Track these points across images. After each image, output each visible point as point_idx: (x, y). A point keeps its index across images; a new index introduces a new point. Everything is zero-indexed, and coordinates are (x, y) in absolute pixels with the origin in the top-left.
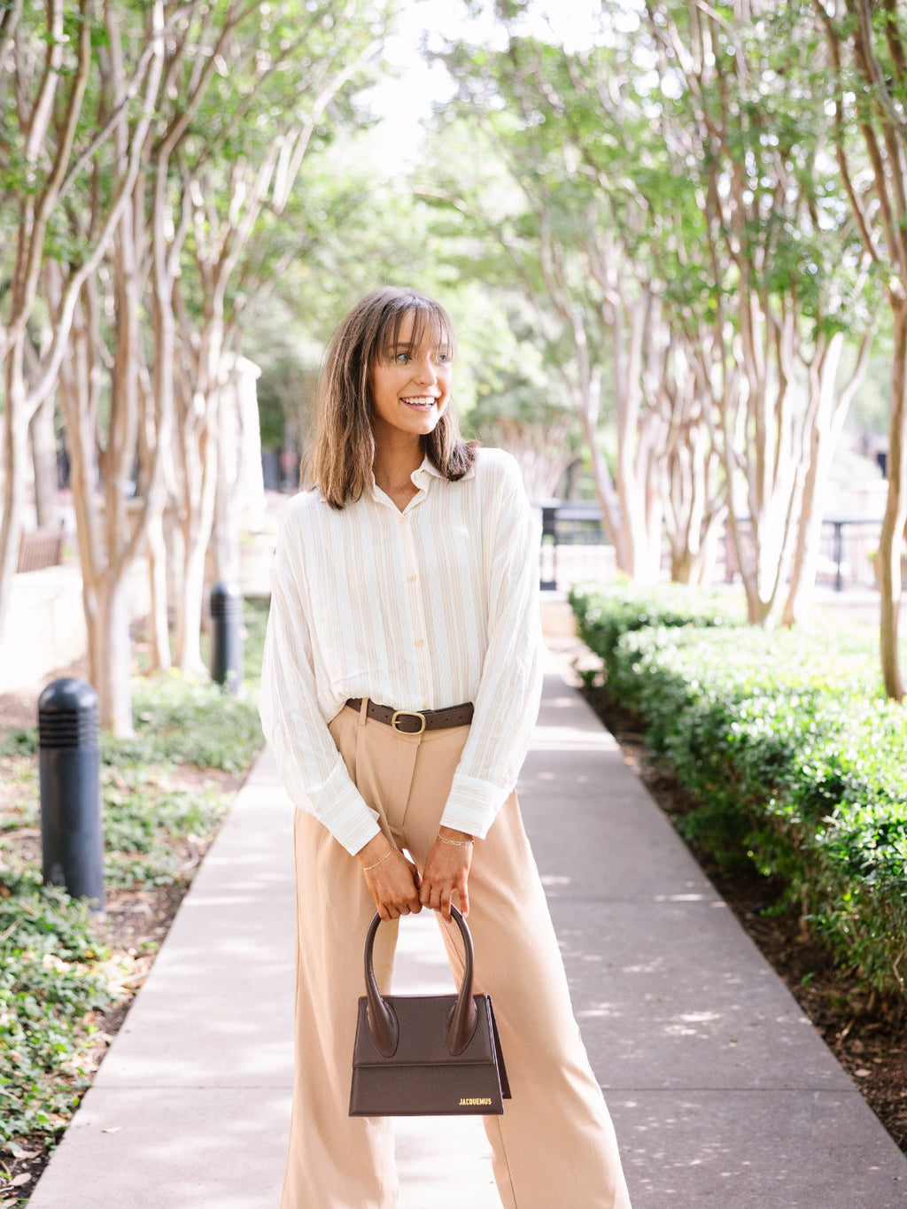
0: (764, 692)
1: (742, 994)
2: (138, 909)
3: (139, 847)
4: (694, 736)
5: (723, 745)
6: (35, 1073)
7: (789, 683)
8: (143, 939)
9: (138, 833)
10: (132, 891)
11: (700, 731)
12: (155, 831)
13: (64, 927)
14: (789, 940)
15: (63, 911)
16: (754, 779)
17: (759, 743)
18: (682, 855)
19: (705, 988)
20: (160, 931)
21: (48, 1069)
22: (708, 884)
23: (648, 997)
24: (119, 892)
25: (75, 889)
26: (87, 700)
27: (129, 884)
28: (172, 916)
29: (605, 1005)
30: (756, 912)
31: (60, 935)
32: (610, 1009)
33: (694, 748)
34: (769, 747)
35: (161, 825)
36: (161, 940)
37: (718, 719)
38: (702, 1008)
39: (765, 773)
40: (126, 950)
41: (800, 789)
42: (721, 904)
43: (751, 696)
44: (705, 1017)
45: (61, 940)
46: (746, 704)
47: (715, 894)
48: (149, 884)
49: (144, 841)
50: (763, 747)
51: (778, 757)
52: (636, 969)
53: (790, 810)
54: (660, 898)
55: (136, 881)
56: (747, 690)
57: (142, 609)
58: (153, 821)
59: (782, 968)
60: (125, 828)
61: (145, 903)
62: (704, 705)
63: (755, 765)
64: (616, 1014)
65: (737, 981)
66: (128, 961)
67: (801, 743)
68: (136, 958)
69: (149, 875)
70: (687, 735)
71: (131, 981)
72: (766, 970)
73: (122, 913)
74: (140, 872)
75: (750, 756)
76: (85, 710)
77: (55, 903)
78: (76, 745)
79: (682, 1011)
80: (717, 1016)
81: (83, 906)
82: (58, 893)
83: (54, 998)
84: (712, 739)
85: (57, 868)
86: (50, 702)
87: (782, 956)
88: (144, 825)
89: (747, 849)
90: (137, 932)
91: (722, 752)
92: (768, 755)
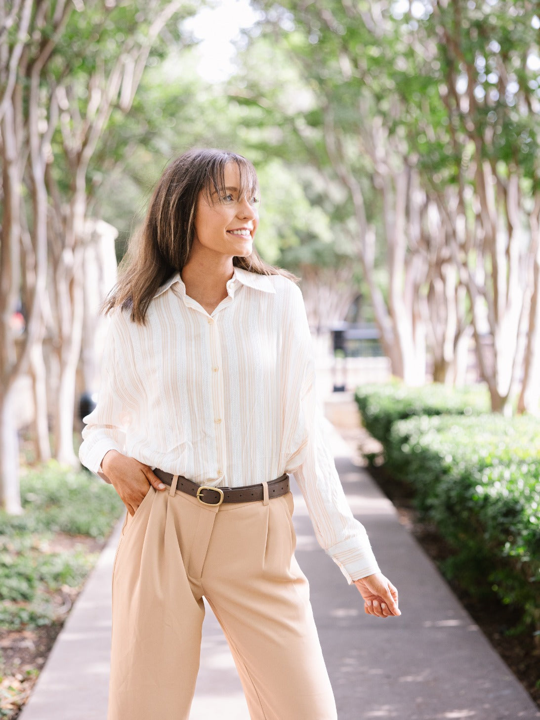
0: (501, 462)
1: (491, 696)
2: (24, 644)
3: (24, 596)
4: (449, 498)
5: (470, 504)
7: (521, 455)
8: (28, 668)
9: (24, 586)
10: (19, 631)
11: (453, 494)
14: (527, 654)
16: (494, 528)
17: (498, 500)
18: (443, 591)
19: (463, 692)
20: (40, 661)
22: (464, 613)
23: (419, 700)
24: (10, 632)
27: (17, 625)
28: (49, 649)
29: (386, 707)
30: (501, 633)
32: (389, 711)
33: (449, 507)
34: (506, 503)
35: (42, 579)
36: (41, 668)
37: (467, 483)
38: (460, 708)
39: (502, 524)
40: (13, 675)
41: (529, 534)
42: (474, 628)
43: (491, 465)
46: (487, 472)
47: (468, 620)
48: (32, 625)
49: (29, 592)
50: (500, 504)
51: (512, 511)
52: (409, 679)
53: (521, 551)
54: (428, 624)
55: (23, 624)
56: (488, 461)
57: (28, 414)
58: (35, 576)
59: (522, 676)
60: (14, 582)
61: (29, 641)
62: (456, 473)
63: (494, 518)
64: (394, 714)
65: (487, 685)
66: (16, 685)
67: (529, 499)
68: (22, 682)
69: (33, 618)
70: (443, 498)
71: (17, 699)
72: (508, 677)
73: (12, 648)
74: (25, 616)
75: (491, 511)
79: (445, 710)
80: (472, 713)
84: (463, 499)
87: (522, 666)
88: (29, 580)
89: (492, 584)
90: (23, 662)
91: (470, 510)
92: (504, 510)
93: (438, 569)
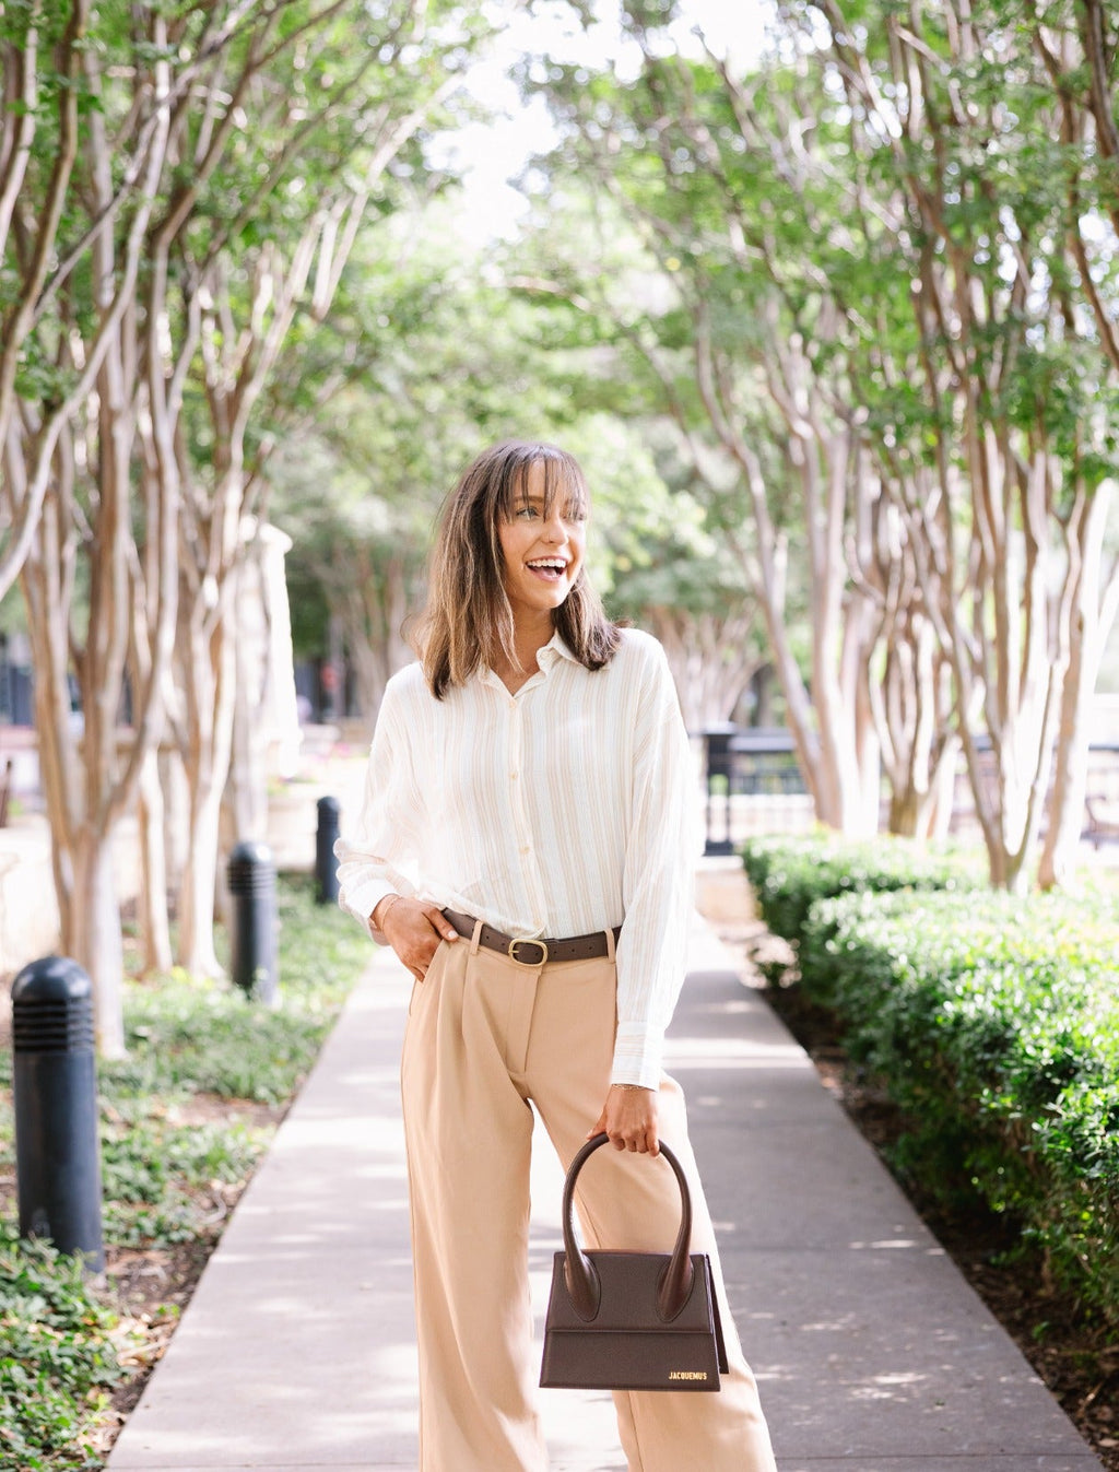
0: (991, 962)
1: (957, 1353)
2: (148, 1271)
3: (145, 1195)
4: (899, 1024)
5: (935, 1033)
6: (30, 1452)
7: (1028, 954)
8: (156, 1306)
9: (143, 1177)
10: (138, 1250)
11: (905, 1017)
12: (164, 1175)
13: (53, 1286)
14: (1028, 1295)
15: (50, 1268)
16: (970, 1071)
17: (978, 1023)
18: (891, 1193)
19: (908, 1347)
20: (179, 1296)
21: (47, 1449)
22: (924, 1229)
23: (833, 1358)
24: (121, 1250)
25: (66, 1239)
26: (77, 987)
27: (133, 1242)
28: (196, 1280)
29: (776, 1368)
30: (986, 1262)
31: (48, 1297)
32: (782, 1373)
33: (899, 1043)
34: (989, 1029)
35: (174, 1167)
36: (183, 1306)
37: (929, 998)
38: (902, 1369)
39: (983, 1062)
40: (136, 1317)
41: (1022, 1075)
42: (940, 1251)
43: (973, 969)
44: (906, 1378)
45: (50, 1303)
46: (965, 978)
47: (930, 1239)
48: (161, 1240)
49: (153, 1187)
50: (980, 1029)
51: (998, 1040)
52: (819, 1327)
53: (1008, 1102)
54: (857, 1245)
55: (145, 1237)
56: (969, 961)
58: (163, 1162)
59: (1016, 1327)
60: (126, 1170)
61: (158, 1264)
62: (912, 981)
63: (970, 1052)
64: (789, 1378)
65: (952, 1337)
66: (141, 1329)
67: (1029, 1019)
68: (150, 1327)
69: (161, 1230)
70: (891, 1025)
71: (146, 1351)
72: (990, 1326)
73: (127, 1277)
74: (149, 1226)
75: (964, 1041)
76: (76, 1000)
77: (40, 1258)
78: (64, 1047)
79: (875, 1373)
80: (921, 1377)
81: (78, 1262)
82: (41, 1246)
83: (49, 1367)
84: (923, 1025)
85: (40, 1213)
86: (28, 989)
87: (1017, 1314)
88: (150, 1167)
89: (972, 1173)
90: (149, 1297)
91: (934, 1044)
92: (987, 1039)
93: (883, 1160)
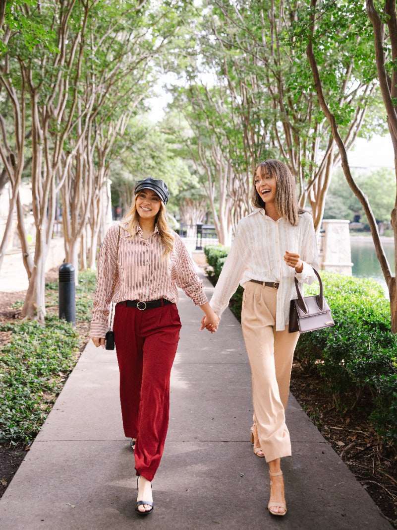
2: (84, 327)
3: (83, 312)
6: (63, 359)
9: (83, 308)
10: (82, 322)
12: (87, 308)
13: (66, 328)
15: (65, 325)
21: (66, 358)
24: (79, 322)
25: (68, 320)
26: (72, 270)
27: (81, 321)
29: (207, 347)
31: (65, 331)
35: (89, 307)
38: (232, 348)
40: (83, 335)
45: (66, 331)
48: (87, 321)
49: (85, 310)
55: (84, 320)
58: (87, 305)
60: (80, 307)
61: (86, 325)
66: (84, 337)
69: (87, 319)
71: (85, 341)
73: (80, 327)
74: (85, 318)
76: (72, 272)
77: (63, 323)
78: (69, 281)
79: (227, 349)
81: (71, 324)
82: (64, 320)
83: (66, 343)
85: (63, 314)
86: (62, 269)
88: (84, 307)
90: (85, 331)
93: (231, 310)
